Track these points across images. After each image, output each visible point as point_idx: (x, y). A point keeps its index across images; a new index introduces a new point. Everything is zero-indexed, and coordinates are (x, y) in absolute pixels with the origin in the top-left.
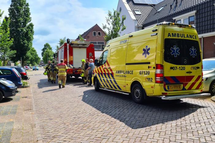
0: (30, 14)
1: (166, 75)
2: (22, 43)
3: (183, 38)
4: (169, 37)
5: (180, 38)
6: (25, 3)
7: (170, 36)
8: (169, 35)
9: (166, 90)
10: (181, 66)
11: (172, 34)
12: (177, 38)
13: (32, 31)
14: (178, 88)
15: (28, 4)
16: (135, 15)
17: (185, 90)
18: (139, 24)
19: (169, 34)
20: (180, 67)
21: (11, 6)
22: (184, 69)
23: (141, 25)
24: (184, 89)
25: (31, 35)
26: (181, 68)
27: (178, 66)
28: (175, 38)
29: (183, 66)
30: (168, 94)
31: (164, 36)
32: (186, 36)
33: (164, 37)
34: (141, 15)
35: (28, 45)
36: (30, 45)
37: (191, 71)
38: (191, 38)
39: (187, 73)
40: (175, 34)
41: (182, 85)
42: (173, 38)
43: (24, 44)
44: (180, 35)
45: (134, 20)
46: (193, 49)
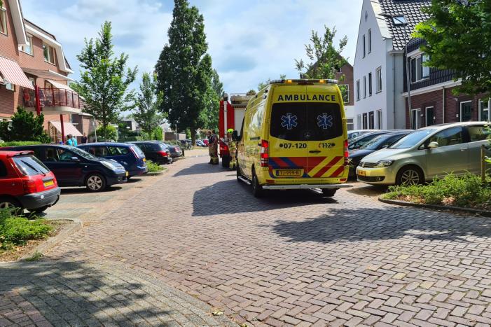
0: (205, 37)
1: (273, 154)
2: (190, 95)
3: (306, 101)
4: (281, 101)
5: (300, 101)
6: (196, 17)
7: (282, 99)
8: (280, 98)
9: (272, 176)
10: (298, 142)
11: (286, 96)
12: (293, 101)
13: (208, 70)
14: (295, 174)
15: (201, 16)
16: (391, 28)
17: (309, 177)
18: (398, 47)
19: (281, 96)
20: (297, 144)
21: (173, 24)
22: (305, 146)
23: (401, 49)
24: (305, 176)
25: (206, 79)
26: (299, 146)
27: (294, 143)
28: (290, 101)
29: (303, 142)
30: (275, 183)
31: (272, 99)
32: (311, 97)
33: (271, 102)
34: (406, 24)
35: (201, 98)
36: (205, 98)
37: (319, 149)
38: (323, 99)
39: (311, 152)
40: (291, 96)
41: (302, 171)
42: (287, 101)
43: (194, 95)
44: (299, 97)
45: (386, 39)
46: (325, 117)
